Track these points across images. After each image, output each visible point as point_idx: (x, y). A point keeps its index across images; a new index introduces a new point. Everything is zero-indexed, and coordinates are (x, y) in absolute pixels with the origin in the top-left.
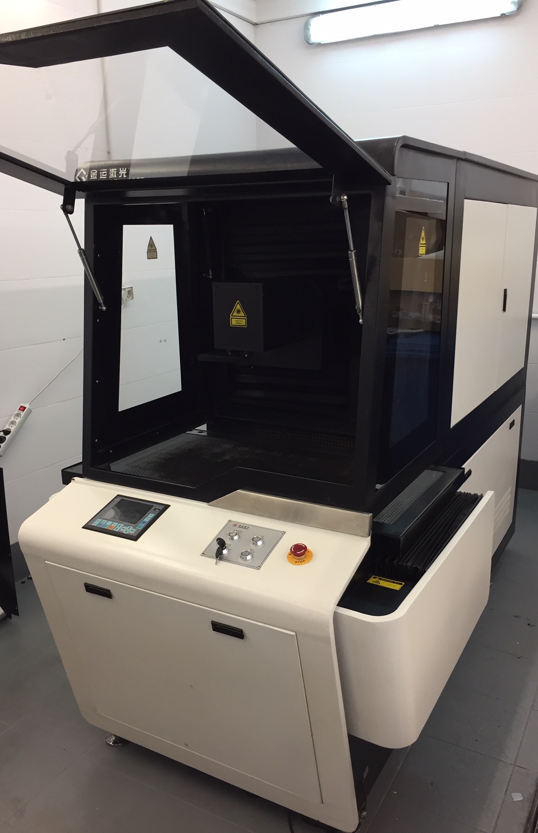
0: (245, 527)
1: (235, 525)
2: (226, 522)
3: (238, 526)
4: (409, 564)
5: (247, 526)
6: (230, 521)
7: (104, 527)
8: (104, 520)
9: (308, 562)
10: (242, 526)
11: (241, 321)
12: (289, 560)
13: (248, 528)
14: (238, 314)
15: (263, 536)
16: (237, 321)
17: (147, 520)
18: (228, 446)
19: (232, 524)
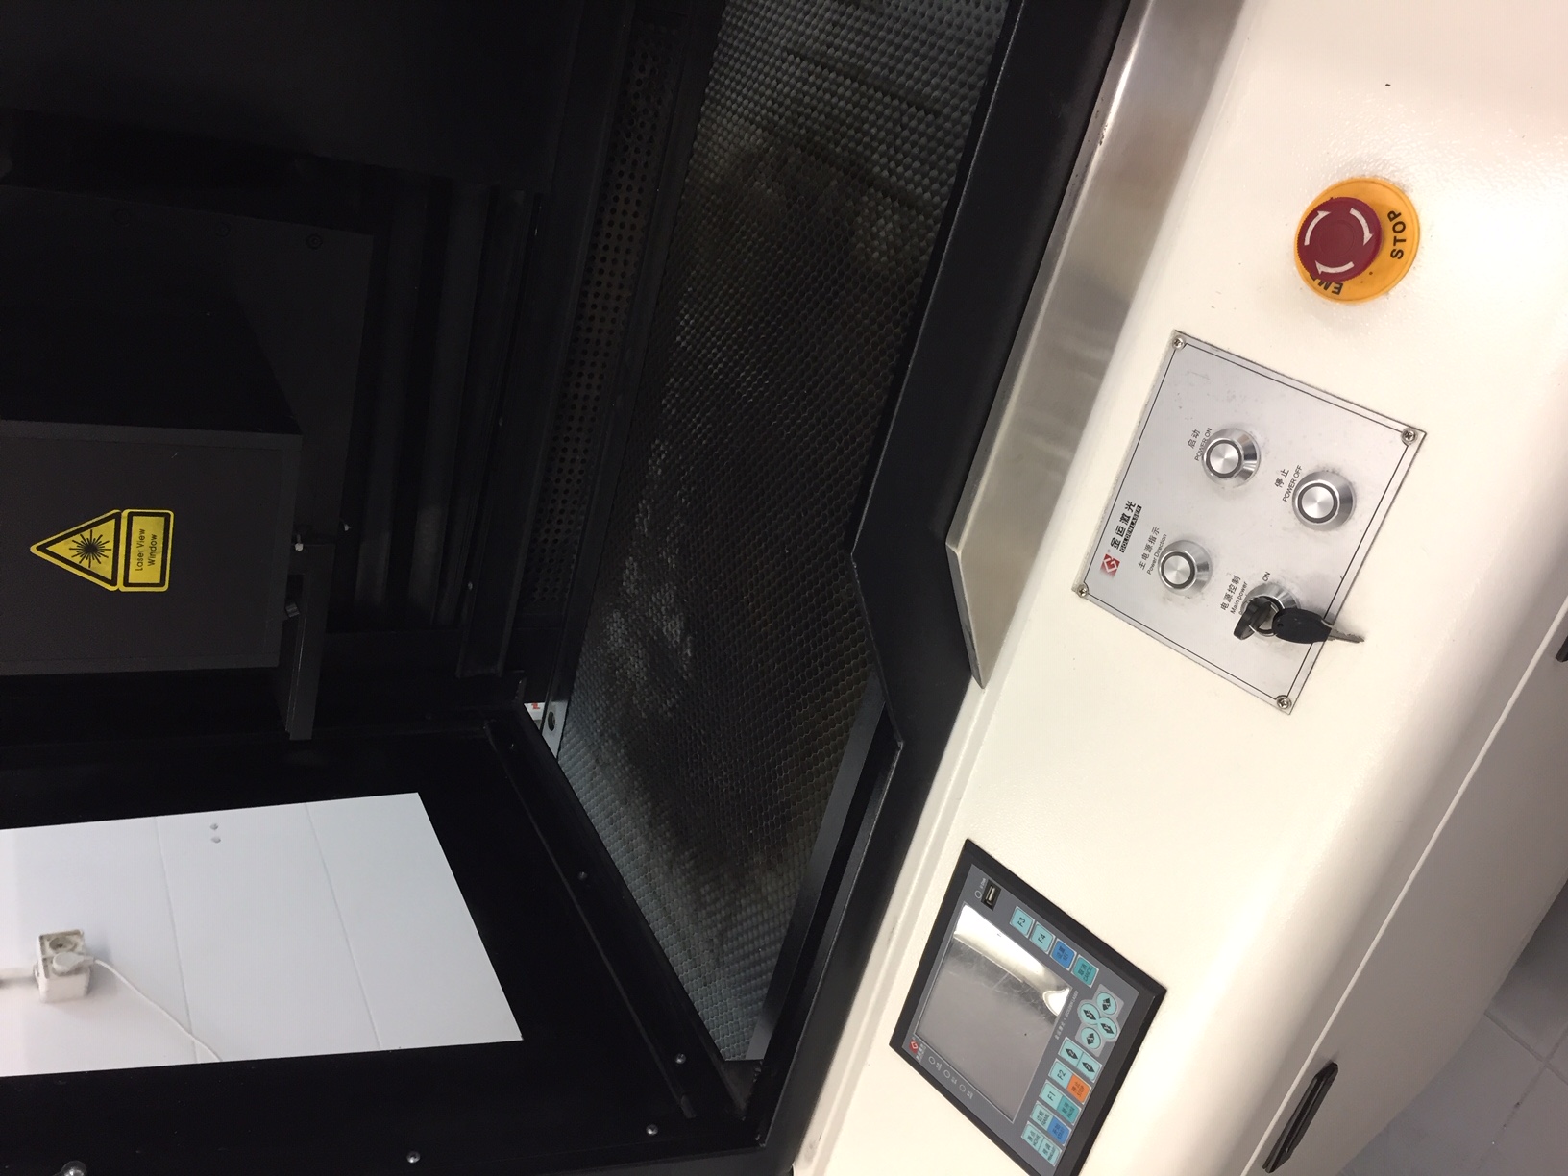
0: (1124, 518)
1: (1111, 564)
2: (1086, 607)
3: (1115, 553)
5: (1121, 509)
6: (1081, 590)
7: (1075, 1119)
8: (1035, 1116)
9: (1403, 192)
10: (1120, 531)
11: (142, 538)
12: (1385, 289)
13: (1130, 506)
14: (106, 553)
15: (1196, 434)
16: (140, 555)
17: (1047, 938)
18: (616, 628)
19: (1098, 579)
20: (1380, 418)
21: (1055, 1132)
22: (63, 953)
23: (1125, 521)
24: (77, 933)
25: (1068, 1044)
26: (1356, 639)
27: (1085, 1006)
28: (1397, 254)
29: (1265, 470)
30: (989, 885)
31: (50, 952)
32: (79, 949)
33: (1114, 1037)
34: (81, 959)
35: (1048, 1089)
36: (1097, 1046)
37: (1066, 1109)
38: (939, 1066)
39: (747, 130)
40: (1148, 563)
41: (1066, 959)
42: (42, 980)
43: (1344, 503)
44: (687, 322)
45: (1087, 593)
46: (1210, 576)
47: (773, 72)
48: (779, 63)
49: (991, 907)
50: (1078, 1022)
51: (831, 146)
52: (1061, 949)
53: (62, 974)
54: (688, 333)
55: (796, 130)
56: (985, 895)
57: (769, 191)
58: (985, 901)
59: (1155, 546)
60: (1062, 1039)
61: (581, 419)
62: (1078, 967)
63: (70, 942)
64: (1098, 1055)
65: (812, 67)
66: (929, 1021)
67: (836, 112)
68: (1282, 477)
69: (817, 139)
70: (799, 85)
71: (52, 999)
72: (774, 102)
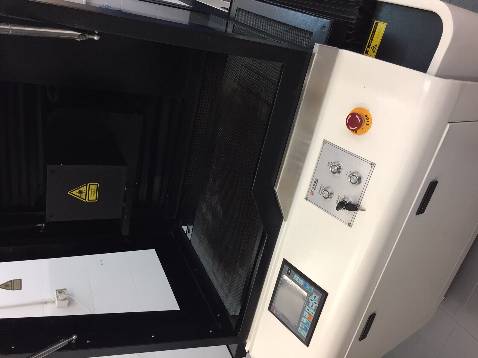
0: (315, 182)
1: (312, 193)
2: (308, 202)
3: (313, 190)
5: (314, 180)
6: (306, 199)
7: (309, 326)
8: (300, 325)
9: (368, 111)
10: (314, 185)
11: (92, 190)
12: (365, 132)
13: (316, 179)
14: (84, 193)
15: (329, 163)
16: (91, 193)
17: (302, 282)
18: (205, 207)
19: (310, 196)
20: (366, 161)
21: (305, 329)
22: (62, 294)
23: (315, 183)
24: (65, 289)
26: (364, 210)
27: (310, 298)
28: (367, 125)
29: (343, 172)
30: (289, 269)
31: (58, 294)
32: (66, 293)
33: (317, 305)
34: (67, 296)
35: (303, 318)
36: (313, 308)
37: (307, 323)
38: (279, 314)
39: (234, 84)
40: (320, 192)
41: (306, 287)
42: (56, 302)
43: (359, 179)
44: (221, 130)
45: (308, 199)
46: (333, 196)
47: (239, 70)
48: (241, 68)
49: (289, 275)
50: (309, 302)
51: (253, 89)
52: (305, 284)
53: (62, 300)
54: (221, 132)
55: (245, 85)
56: (288, 272)
57: (239, 99)
58: (288, 273)
59: (322, 189)
60: (306, 306)
61: (195, 153)
62: (309, 289)
63: (63, 292)
64: (314, 310)
65: (248, 70)
66: (276, 304)
67: (253, 81)
68: (347, 173)
69: (249, 87)
70: (245, 74)
71: (59, 307)
72: (240, 77)
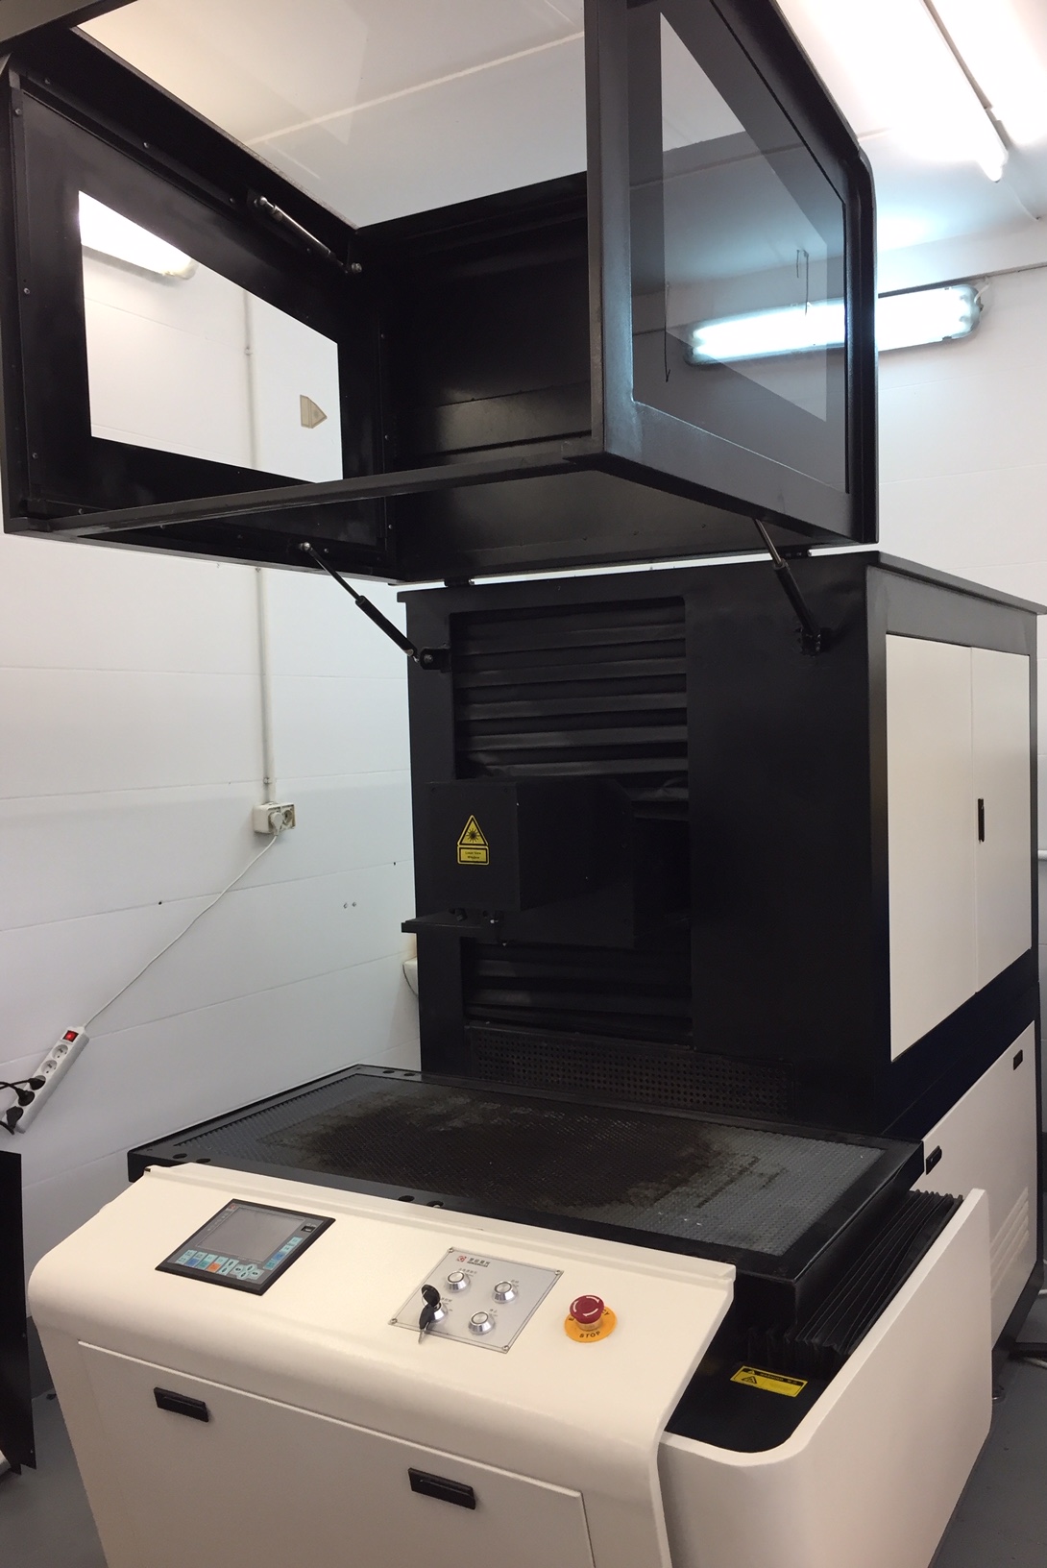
1: (462, 1259)
2: (444, 1252)
3: (468, 1259)
4: (816, 1340)
5: (486, 1260)
6: (453, 1250)
7: (199, 1268)
8: (200, 1253)
10: (477, 1261)
12: (570, 1333)
13: (488, 1263)
15: (517, 1282)
17: (287, 1250)
19: (456, 1255)
20: (514, 1339)
21: (192, 1261)
22: (283, 817)
23: (482, 1262)
24: (294, 825)
25: (236, 1262)
26: (420, 1341)
27: (254, 1266)
28: (582, 1336)
29: (496, 1304)
30: (312, 1228)
31: (283, 811)
32: (284, 826)
33: (239, 1277)
34: (278, 828)
35: (214, 1257)
36: (235, 1272)
37: (203, 1263)
38: (224, 1217)
41: (277, 1258)
42: (267, 807)
45: (450, 1252)
46: (452, 1289)
49: (303, 1230)
50: (246, 1265)
51: (698, 1174)
52: (282, 1256)
53: (269, 818)
57: (686, 1153)
58: (305, 1227)
59: (468, 1273)
60: (239, 1259)
62: (273, 1263)
63: (288, 822)
64: (230, 1274)
66: (245, 1212)
68: (494, 1311)
71: (254, 813)
72: (732, 1154)
